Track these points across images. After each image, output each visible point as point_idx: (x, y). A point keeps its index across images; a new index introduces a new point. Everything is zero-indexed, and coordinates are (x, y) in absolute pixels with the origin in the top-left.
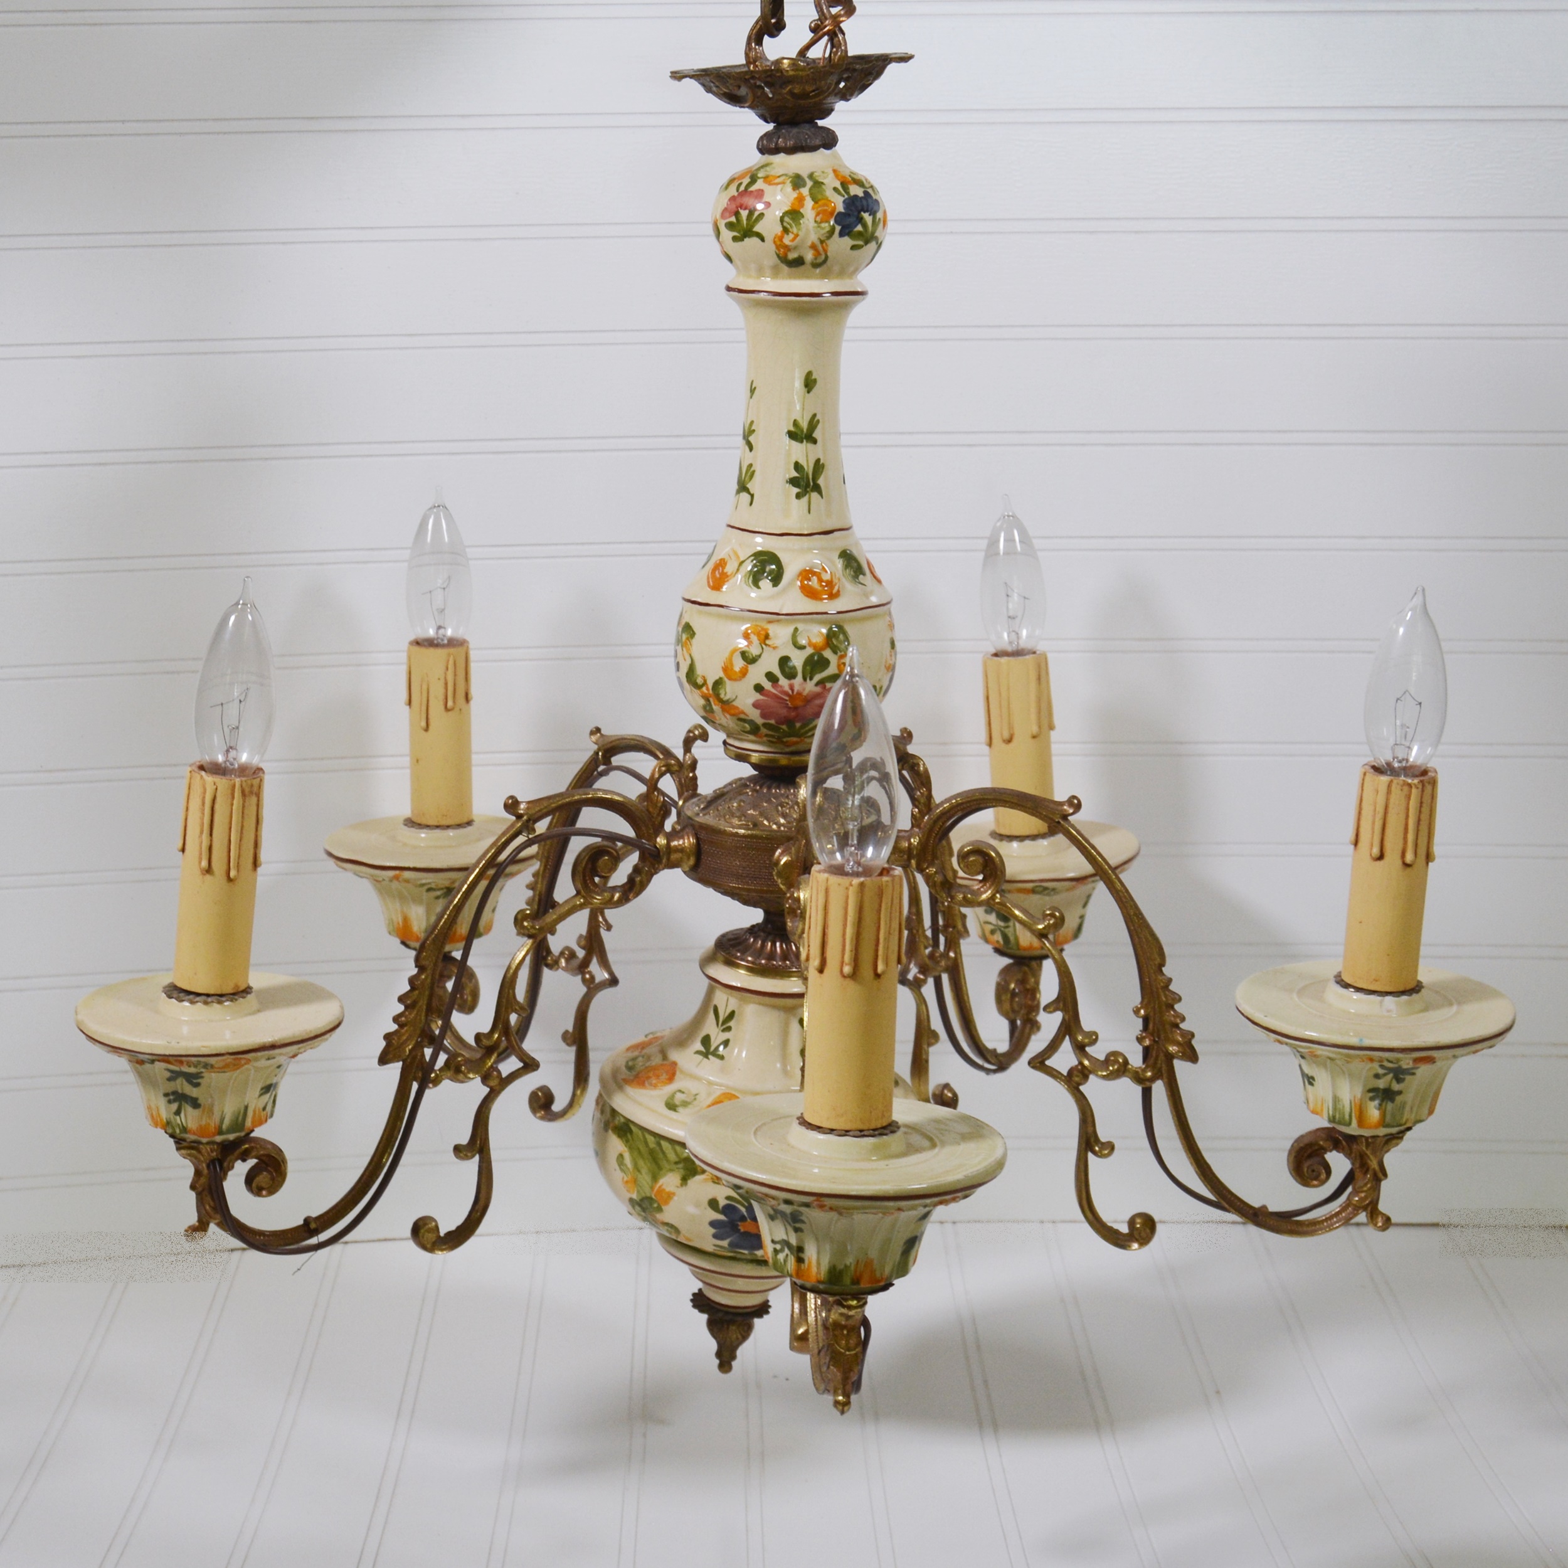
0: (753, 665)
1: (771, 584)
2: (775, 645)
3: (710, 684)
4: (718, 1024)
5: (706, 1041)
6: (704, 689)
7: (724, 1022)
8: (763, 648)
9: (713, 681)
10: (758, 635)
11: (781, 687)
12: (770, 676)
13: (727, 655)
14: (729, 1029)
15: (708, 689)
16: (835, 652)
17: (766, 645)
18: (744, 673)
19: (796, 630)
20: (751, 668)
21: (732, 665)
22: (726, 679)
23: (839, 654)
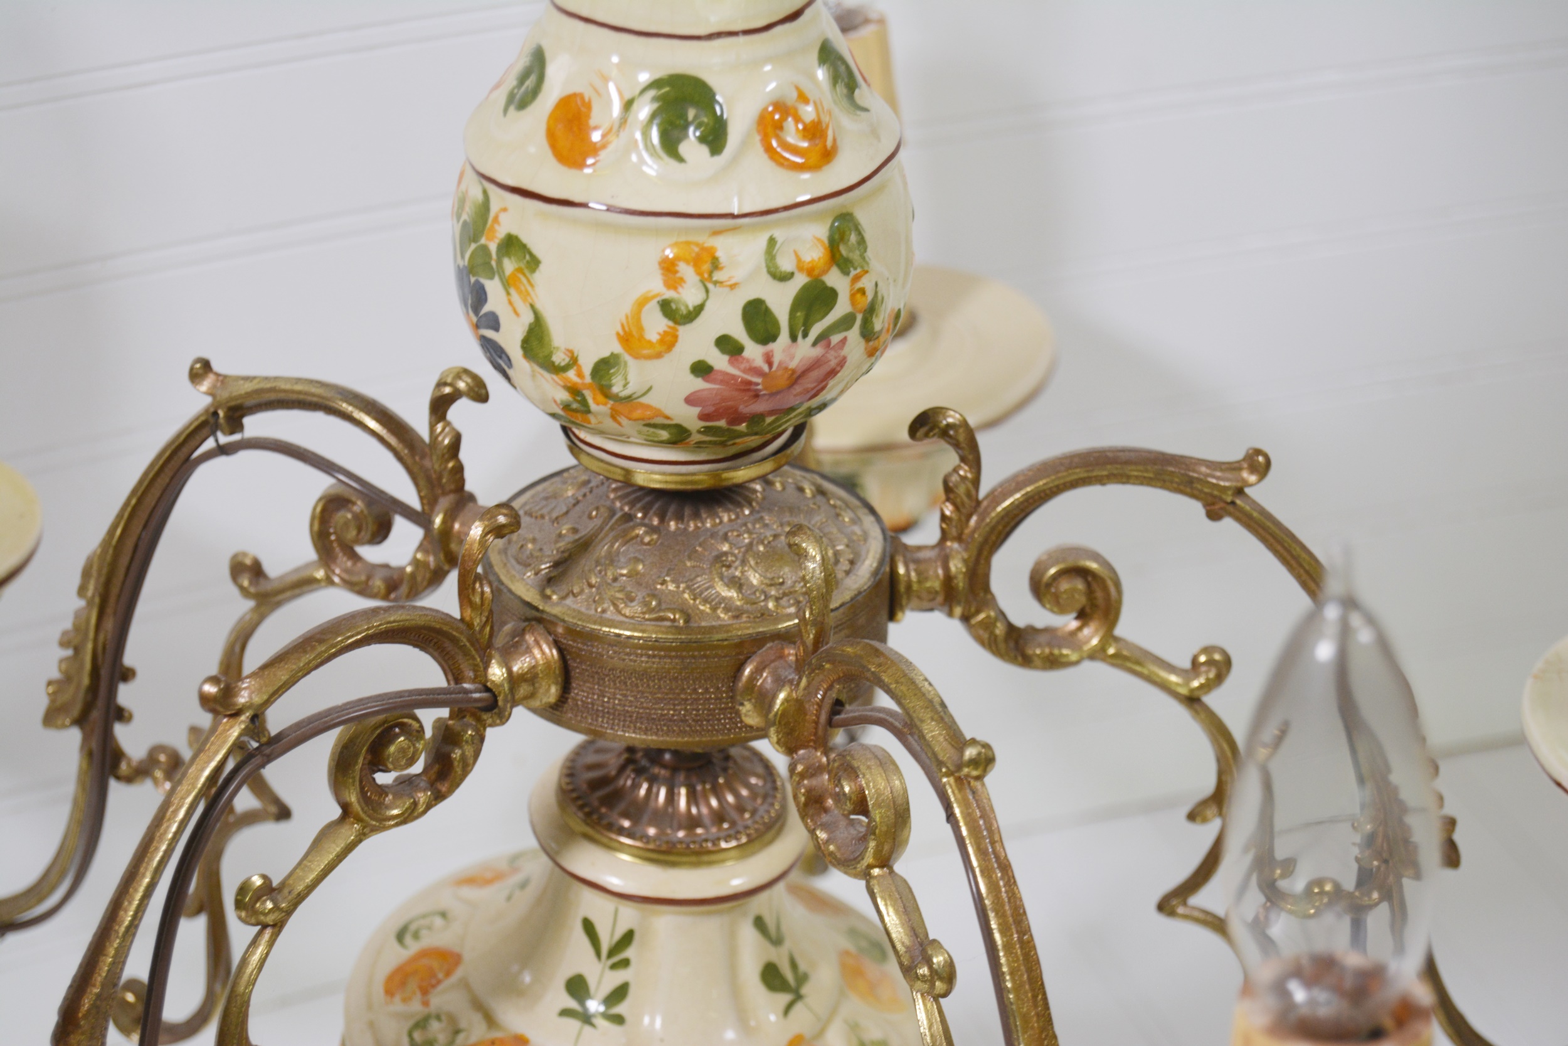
0: (688, 327)
1: (704, 150)
2: (733, 281)
3: (587, 364)
4: (598, 954)
5: (577, 987)
6: (571, 374)
7: (612, 953)
8: (707, 291)
9: (595, 359)
10: (696, 262)
11: (748, 361)
12: (726, 344)
13: (626, 308)
14: (625, 963)
15: (580, 374)
16: (846, 273)
17: (716, 283)
18: (669, 342)
19: (772, 241)
20: (683, 331)
21: (641, 329)
22: (626, 357)
23: (853, 273)
